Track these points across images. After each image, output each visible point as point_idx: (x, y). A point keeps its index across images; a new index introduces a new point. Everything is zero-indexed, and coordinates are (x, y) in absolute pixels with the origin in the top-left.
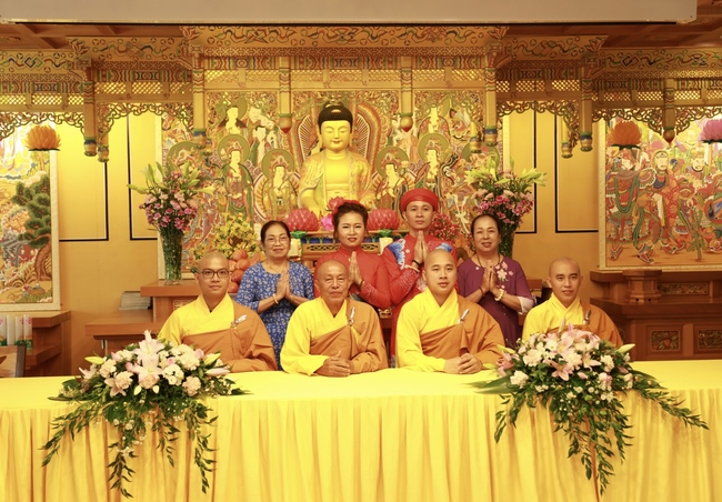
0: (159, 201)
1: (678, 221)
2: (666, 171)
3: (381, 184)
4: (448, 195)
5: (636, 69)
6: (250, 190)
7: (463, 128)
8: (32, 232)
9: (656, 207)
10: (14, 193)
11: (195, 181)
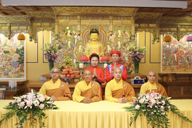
0: (48, 53)
1: (180, 61)
2: (177, 48)
3: (106, 50)
4: (123, 53)
5: (170, 22)
6: (73, 51)
7: (127, 36)
9: (175, 57)
11: (57, 48)
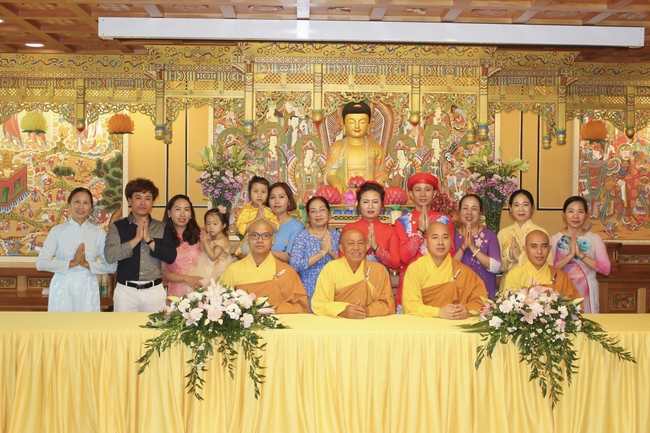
0: (212, 176)
1: (638, 203)
2: (629, 161)
3: (393, 166)
4: (448, 177)
5: (604, 78)
6: (284, 169)
7: (462, 121)
8: (108, 199)
9: (620, 191)
10: (94, 167)
11: (241, 162)
